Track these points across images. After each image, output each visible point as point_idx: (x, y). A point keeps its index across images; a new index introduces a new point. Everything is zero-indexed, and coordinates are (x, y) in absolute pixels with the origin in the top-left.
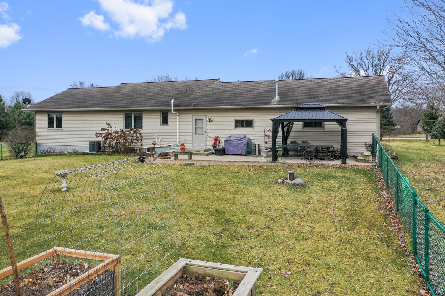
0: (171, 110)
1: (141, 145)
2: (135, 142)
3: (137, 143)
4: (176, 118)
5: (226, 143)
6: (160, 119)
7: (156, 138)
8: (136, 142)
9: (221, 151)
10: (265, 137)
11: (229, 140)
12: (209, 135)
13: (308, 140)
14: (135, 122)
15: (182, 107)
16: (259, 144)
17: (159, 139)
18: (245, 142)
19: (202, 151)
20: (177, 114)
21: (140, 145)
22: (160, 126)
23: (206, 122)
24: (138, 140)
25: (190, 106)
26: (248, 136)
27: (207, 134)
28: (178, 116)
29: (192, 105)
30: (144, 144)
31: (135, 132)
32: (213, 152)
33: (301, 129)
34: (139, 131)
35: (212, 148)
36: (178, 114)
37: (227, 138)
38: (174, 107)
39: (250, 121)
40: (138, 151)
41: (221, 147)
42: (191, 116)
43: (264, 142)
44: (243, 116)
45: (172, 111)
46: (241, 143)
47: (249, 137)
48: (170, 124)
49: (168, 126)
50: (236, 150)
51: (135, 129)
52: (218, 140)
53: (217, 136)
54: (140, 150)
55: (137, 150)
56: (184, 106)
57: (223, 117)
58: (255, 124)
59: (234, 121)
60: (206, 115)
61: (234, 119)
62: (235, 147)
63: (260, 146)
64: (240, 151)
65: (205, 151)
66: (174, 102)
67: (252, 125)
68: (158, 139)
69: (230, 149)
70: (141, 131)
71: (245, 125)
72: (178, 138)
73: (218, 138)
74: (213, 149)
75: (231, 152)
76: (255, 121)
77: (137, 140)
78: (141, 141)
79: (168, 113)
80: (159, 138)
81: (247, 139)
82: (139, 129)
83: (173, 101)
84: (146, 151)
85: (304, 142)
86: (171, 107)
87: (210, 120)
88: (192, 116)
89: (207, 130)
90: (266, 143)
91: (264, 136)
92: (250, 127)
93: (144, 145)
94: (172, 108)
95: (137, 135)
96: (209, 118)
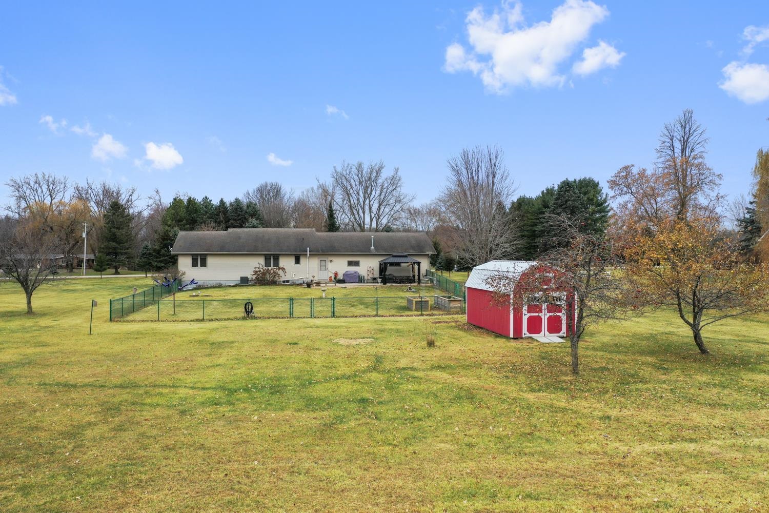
5: (344, 276)
9: (341, 281)
10: (368, 272)
11: (346, 274)
12: (330, 271)
16: (364, 276)
18: (356, 275)
22: (294, 265)
23: (328, 262)
26: (358, 271)
28: (308, 259)
29: (320, 251)
35: (334, 279)
39: (357, 262)
41: (341, 278)
42: (317, 258)
43: (367, 275)
44: (352, 259)
48: (301, 264)
52: (337, 274)
57: (339, 260)
58: (361, 264)
59: (347, 262)
60: (328, 258)
62: (351, 278)
64: (354, 280)
65: (329, 281)
71: (354, 264)
72: (308, 273)
75: (348, 281)
76: (360, 261)
79: (300, 256)
80: (293, 273)
89: (329, 268)
92: (358, 265)
94: (308, 253)
96: (330, 260)
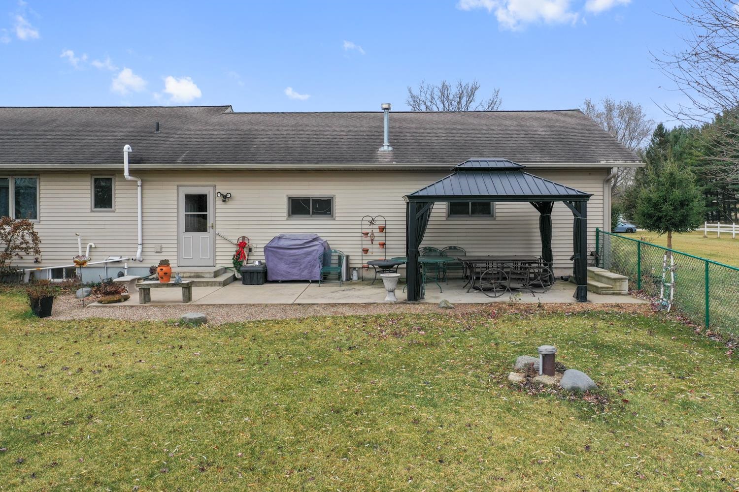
0: (121, 171)
1: (37, 261)
2: (17, 254)
3: (24, 257)
4: (134, 191)
5: (270, 253)
6: (89, 195)
7: (79, 242)
8: (20, 253)
9: (257, 273)
10: (364, 238)
11: (276, 245)
12: (222, 234)
13: (459, 242)
14: (17, 203)
15: (152, 163)
16: (348, 254)
17: (88, 246)
18: (318, 250)
19: (208, 275)
20: (137, 181)
21: (33, 261)
22: (89, 211)
23: (215, 201)
24: (26, 249)
25: (173, 162)
26: (324, 236)
27: (218, 231)
28: (139, 189)
29: (179, 161)
30: (43, 257)
31: (17, 228)
32: (234, 275)
33: (444, 219)
34: (29, 225)
35: (232, 265)
36: (139, 183)
37: (272, 241)
38: (129, 163)
39: (324, 201)
40: (27, 279)
41: (257, 263)
42: (176, 187)
43: (361, 250)
44: (307, 187)
45: (126, 173)
46: (309, 254)
47: (325, 239)
48: (117, 207)
49: (114, 212)
50: (295, 271)
51: (17, 221)
52: (246, 246)
53: (244, 237)
54: (32, 273)
55: (24, 274)
56: (158, 163)
57: (257, 191)
58: (337, 207)
59: (286, 199)
60: (215, 186)
61: (285, 195)
62: (292, 262)
63: (351, 258)
64: (306, 271)
65: (216, 274)
66: (131, 150)
67: (330, 210)
68: (84, 246)
69: (281, 268)
70: (35, 226)
71: (312, 209)
72: (140, 242)
73: (247, 242)
74: (234, 269)
75: (282, 275)
76: (337, 199)
77: (22, 248)
78: (37, 252)
79: (111, 179)
80: (86, 242)
81: (322, 244)
82: (30, 221)
83: (127, 148)
84: (49, 277)
85: (450, 248)
86: (123, 163)
87: (225, 198)
88: (178, 186)
89: (217, 222)
90: (366, 251)
91: (360, 234)
92: (325, 213)
93: (43, 261)
94: (126, 166)
95: (23, 236)
96: (224, 192)
